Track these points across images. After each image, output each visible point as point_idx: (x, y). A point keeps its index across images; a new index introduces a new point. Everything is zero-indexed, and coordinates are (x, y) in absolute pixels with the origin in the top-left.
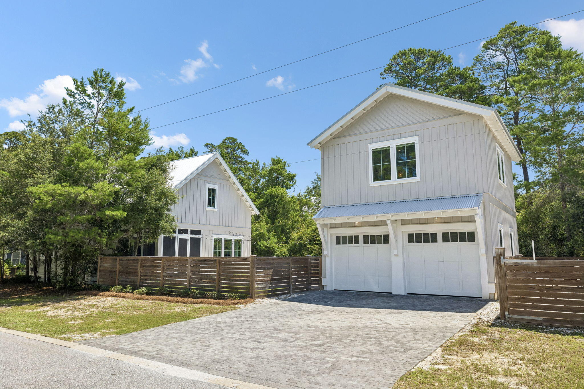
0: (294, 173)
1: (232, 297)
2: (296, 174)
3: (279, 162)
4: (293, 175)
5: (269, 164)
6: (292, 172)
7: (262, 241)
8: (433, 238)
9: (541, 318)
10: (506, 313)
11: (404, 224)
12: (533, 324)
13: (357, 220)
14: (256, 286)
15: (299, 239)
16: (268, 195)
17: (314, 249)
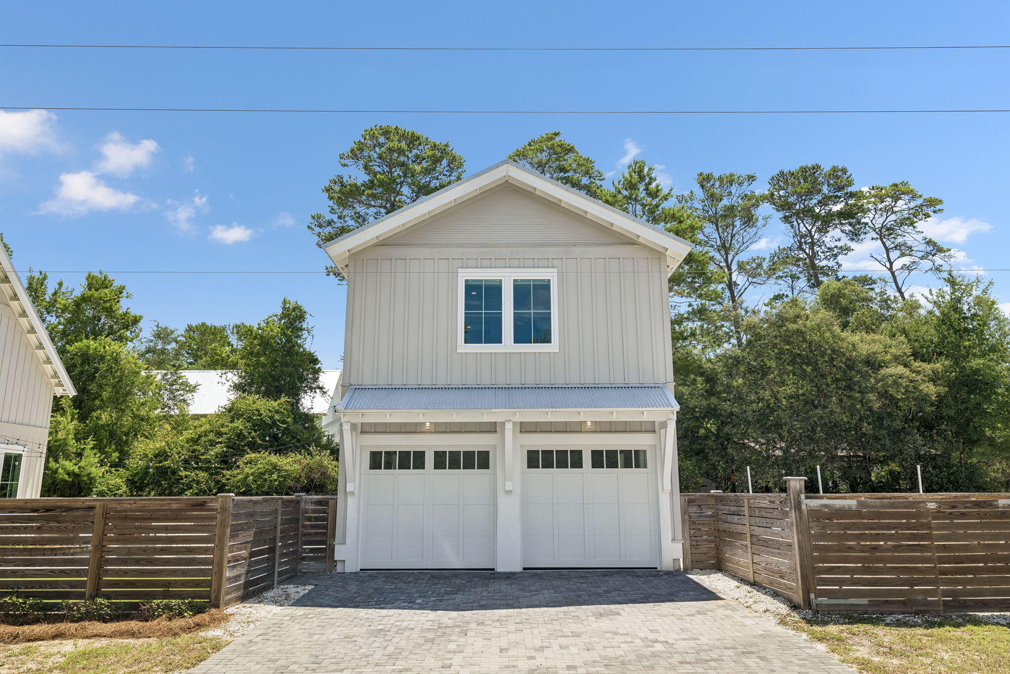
0: (138, 314)
1: (169, 608)
2: (141, 317)
3: (105, 284)
4: (136, 317)
5: (76, 288)
6: (134, 312)
7: (62, 461)
8: (573, 459)
9: (865, 601)
10: (812, 596)
11: (526, 432)
12: (855, 612)
13: (428, 418)
14: (228, 574)
15: (156, 456)
16: (75, 355)
17: (194, 480)
